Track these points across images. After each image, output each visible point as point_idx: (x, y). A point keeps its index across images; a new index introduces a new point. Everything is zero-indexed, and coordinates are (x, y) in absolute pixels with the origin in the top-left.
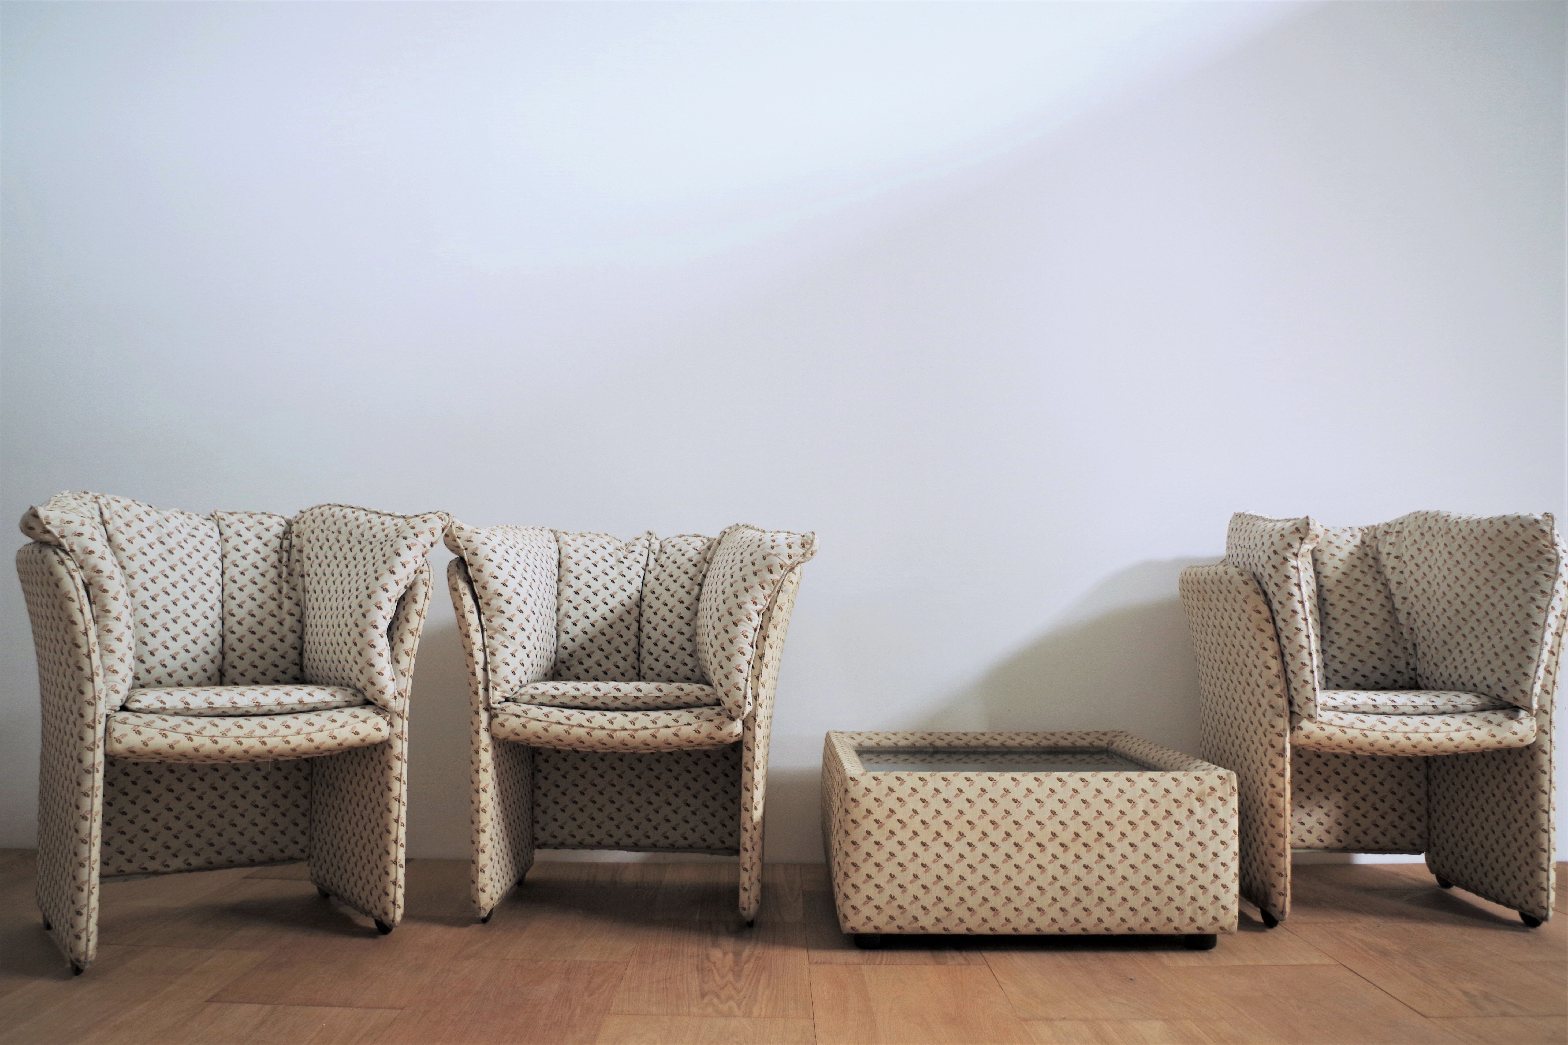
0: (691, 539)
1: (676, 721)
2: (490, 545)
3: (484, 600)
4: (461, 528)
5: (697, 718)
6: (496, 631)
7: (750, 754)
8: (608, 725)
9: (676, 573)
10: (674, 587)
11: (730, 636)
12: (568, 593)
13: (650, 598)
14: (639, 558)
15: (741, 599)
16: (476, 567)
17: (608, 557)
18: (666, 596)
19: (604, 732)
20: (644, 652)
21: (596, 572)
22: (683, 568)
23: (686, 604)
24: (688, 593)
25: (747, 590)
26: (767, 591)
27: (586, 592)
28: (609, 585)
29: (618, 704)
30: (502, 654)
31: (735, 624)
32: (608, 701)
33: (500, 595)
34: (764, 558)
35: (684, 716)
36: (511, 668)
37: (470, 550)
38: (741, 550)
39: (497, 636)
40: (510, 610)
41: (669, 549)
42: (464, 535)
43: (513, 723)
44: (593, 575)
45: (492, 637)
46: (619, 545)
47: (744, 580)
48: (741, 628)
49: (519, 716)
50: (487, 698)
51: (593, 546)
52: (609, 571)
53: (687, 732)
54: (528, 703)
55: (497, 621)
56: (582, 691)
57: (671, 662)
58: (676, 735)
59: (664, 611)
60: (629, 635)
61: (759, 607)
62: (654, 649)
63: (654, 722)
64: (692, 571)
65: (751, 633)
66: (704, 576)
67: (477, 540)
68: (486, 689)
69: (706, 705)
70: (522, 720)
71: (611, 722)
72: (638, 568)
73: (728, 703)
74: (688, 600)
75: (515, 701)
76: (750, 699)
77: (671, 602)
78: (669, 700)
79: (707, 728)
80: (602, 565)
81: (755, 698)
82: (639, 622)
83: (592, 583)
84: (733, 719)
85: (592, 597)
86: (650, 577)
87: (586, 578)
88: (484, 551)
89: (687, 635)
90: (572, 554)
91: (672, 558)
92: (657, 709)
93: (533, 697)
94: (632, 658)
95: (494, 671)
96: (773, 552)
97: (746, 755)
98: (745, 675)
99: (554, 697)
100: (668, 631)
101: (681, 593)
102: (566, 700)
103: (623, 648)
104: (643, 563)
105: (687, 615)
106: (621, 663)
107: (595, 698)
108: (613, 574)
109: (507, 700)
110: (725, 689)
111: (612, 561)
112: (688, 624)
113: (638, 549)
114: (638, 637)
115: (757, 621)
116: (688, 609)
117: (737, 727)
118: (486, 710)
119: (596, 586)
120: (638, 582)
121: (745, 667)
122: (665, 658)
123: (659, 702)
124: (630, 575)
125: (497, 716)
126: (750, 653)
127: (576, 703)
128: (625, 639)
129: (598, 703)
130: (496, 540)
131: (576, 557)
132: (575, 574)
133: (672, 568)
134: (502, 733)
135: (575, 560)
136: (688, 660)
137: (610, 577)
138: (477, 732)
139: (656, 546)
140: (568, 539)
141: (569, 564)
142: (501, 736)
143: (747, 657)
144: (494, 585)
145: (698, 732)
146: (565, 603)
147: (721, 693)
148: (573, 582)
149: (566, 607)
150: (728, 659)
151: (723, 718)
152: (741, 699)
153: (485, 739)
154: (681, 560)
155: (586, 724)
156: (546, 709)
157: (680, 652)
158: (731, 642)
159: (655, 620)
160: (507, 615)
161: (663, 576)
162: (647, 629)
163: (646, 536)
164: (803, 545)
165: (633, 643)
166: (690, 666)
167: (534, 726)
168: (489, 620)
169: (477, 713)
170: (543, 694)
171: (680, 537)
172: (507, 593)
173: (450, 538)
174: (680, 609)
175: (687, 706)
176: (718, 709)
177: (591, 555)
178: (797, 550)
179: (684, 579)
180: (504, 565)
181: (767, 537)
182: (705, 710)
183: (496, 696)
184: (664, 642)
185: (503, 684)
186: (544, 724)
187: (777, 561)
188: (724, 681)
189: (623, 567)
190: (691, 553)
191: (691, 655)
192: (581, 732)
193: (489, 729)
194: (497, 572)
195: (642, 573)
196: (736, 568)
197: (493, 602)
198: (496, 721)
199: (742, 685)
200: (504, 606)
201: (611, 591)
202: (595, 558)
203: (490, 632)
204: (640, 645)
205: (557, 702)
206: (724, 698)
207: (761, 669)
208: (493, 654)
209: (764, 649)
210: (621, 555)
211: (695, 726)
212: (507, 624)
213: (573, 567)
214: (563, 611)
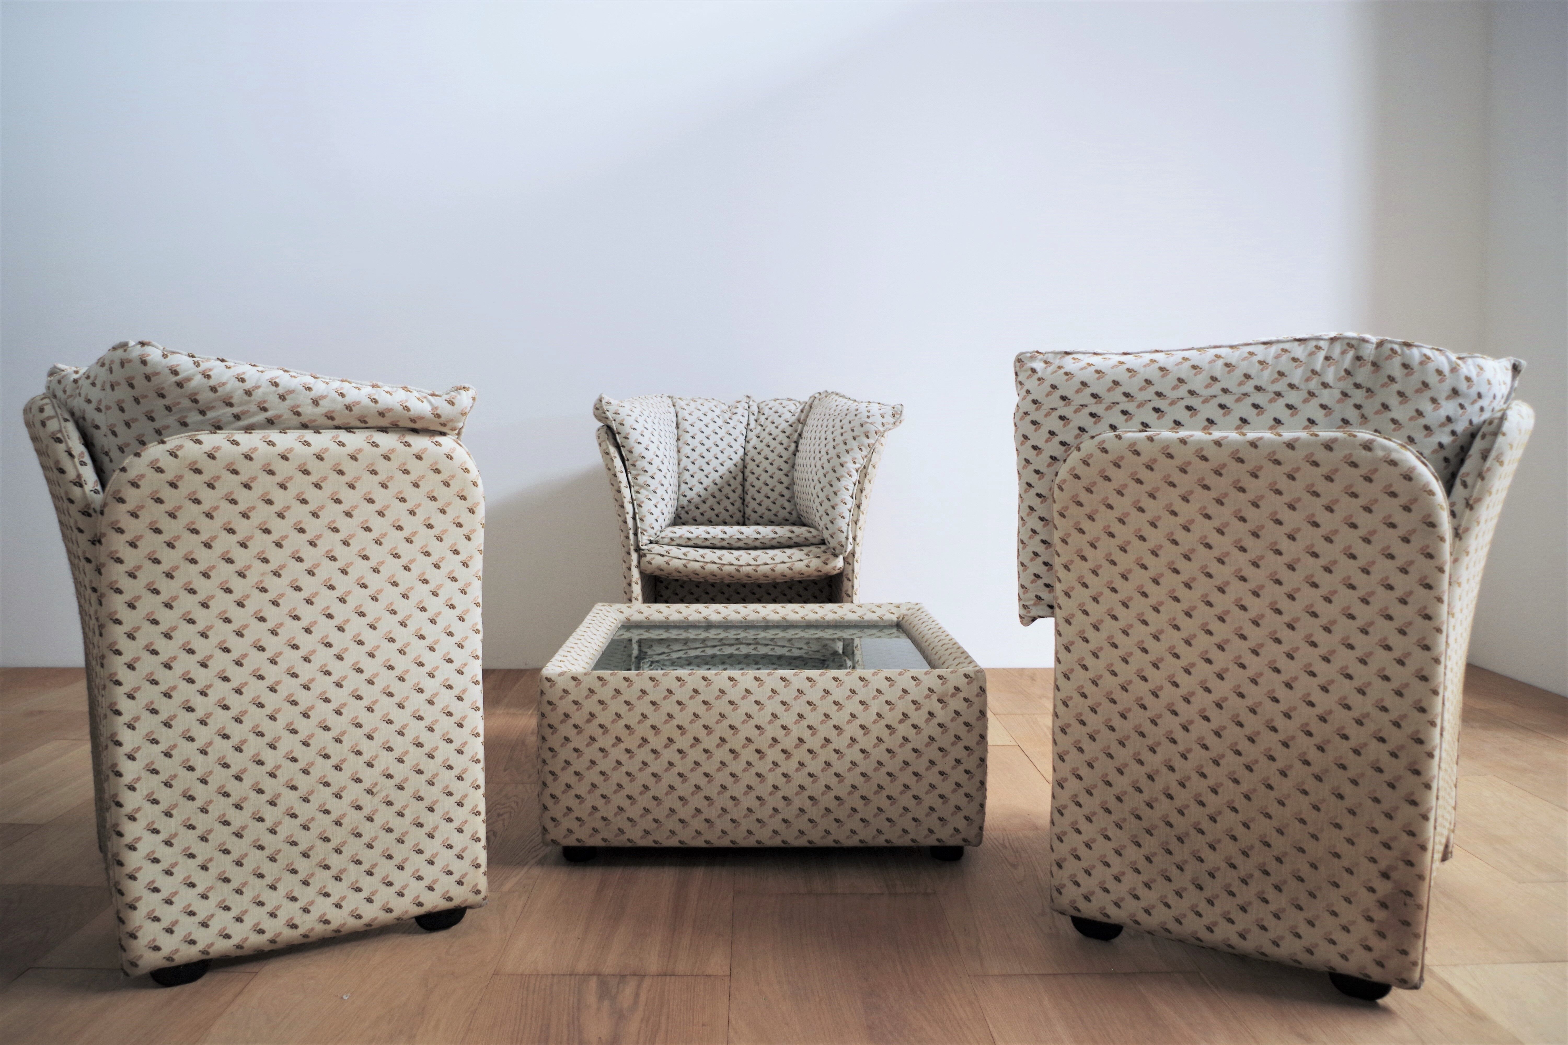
0: (785, 403)
1: (790, 558)
2: (634, 416)
3: (631, 462)
4: (609, 403)
5: (807, 555)
6: (642, 487)
7: (850, 584)
8: (735, 562)
9: (775, 432)
10: (773, 444)
11: (835, 489)
12: (686, 450)
13: (752, 453)
14: (742, 419)
15: (843, 459)
16: (623, 435)
17: (716, 419)
18: (766, 451)
19: (733, 568)
20: (748, 498)
21: (708, 431)
22: (781, 428)
23: (784, 459)
24: (786, 449)
25: (848, 452)
26: (865, 453)
27: (701, 449)
28: (719, 442)
29: (741, 544)
30: (647, 506)
31: (839, 479)
32: (732, 542)
33: (643, 457)
34: (862, 425)
35: (796, 554)
36: (655, 516)
37: (618, 421)
38: (840, 418)
39: (642, 491)
40: (652, 470)
41: (766, 411)
42: (612, 408)
43: (659, 561)
44: (706, 434)
45: (638, 492)
46: (725, 408)
47: (845, 444)
48: (843, 482)
49: (663, 556)
50: (637, 541)
51: (704, 409)
52: (718, 430)
53: (800, 566)
54: (668, 545)
55: (642, 479)
56: (712, 534)
57: (772, 506)
58: (790, 569)
59: (765, 464)
60: (736, 484)
61: (858, 466)
62: (756, 496)
63: (773, 559)
64: (789, 430)
65: (851, 487)
66: (800, 435)
67: (623, 412)
68: (636, 534)
69: (813, 544)
70: (666, 559)
71: (738, 559)
72: (741, 428)
73: (833, 543)
74: (786, 455)
75: (657, 543)
76: (851, 540)
77: (772, 457)
78: (782, 541)
79: (815, 563)
80: (712, 425)
81: (854, 539)
82: (743, 473)
83: (705, 441)
84: (836, 556)
85: (705, 454)
86: (751, 435)
87: (700, 437)
88: (629, 422)
89: (786, 484)
90: (688, 417)
91: (770, 419)
92: (773, 548)
93: (672, 539)
94: (738, 503)
95: (641, 520)
96: (869, 420)
97: (846, 584)
98: (847, 520)
99: (689, 539)
100: (769, 481)
101: (780, 449)
102: (699, 542)
103: (731, 495)
104: (745, 423)
105: (786, 467)
106: (730, 507)
107: (723, 539)
108: (722, 433)
109: (651, 542)
110: (830, 532)
111: (720, 422)
112: (787, 475)
113: (740, 411)
114: (743, 486)
115: (856, 477)
116: (786, 462)
117: (839, 563)
118: (636, 550)
119: (709, 444)
120: (741, 440)
121: (847, 514)
122: (767, 503)
123: (774, 543)
124: (736, 433)
125: (645, 555)
126: (851, 503)
127: (707, 543)
128: (733, 487)
129: (724, 544)
130: (637, 412)
131: (691, 419)
132: (691, 434)
133: (771, 428)
134: (649, 569)
135: (690, 422)
136: (786, 504)
137: (720, 436)
138: (630, 569)
139: (754, 409)
140: (683, 403)
141: (686, 425)
142: (648, 572)
143: (849, 506)
144: (638, 450)
145: (808, 566)
146: (684, 459)
147: (826, 535)
148: (690, 441)
149: (685, 462)
150: (833, 508)
151: (828, 555)
152: (844, 540)
153: (635, 574)
154: (778, 421)
155: (718, 561)
156: (684, 550)
157: (780, 498)
158: (835, 494)
159: (758, 471)
160: (650, 473)
161: (764, 435)
162: (751, 479)
163: (745, 399)
164: (894, 415)
165: (739, 491)
166: (788, 510)
167: (676, 564)
168: (635, 478)
169: (629, 553)
170: (681, 537)
171: (775, 400)
172: (649, 455)
173: (600, 411)
174: (779, 462)
175: (797, 545)
176: (823, 547)
177: (702, 417)
178: (889, 419)
179: (782, 437)
180: (646, 433)
181: (863, 408)
182: (812, 548)
183: (644, 539)
184: (766, 490)
185: (650, 530)
186: (684, 562)
187: (872, 429)
188: (829, 525)
189: (729, 427)
190: (788, 416)
191: (789, 501)
192: (714, 567)
193: (639, 566)
194: (641, 439)
195: (744, 432)
196: (837, 433)
197: (638, 464)
198: (644, 560)
199: (844, 528)
200: (648, 467)
201: (720, 448)
202: (706, 420)
203: (636, 488)
204: (744, 492)
205: (691, 543)
206: (830, 539)
207: (858, 515)
208: (640, 506)
209: (860, 499)
210: (727, 416)
211: (805, 562)
212: (650, 481)
213: (689, 428)
214: (682, 465)
